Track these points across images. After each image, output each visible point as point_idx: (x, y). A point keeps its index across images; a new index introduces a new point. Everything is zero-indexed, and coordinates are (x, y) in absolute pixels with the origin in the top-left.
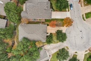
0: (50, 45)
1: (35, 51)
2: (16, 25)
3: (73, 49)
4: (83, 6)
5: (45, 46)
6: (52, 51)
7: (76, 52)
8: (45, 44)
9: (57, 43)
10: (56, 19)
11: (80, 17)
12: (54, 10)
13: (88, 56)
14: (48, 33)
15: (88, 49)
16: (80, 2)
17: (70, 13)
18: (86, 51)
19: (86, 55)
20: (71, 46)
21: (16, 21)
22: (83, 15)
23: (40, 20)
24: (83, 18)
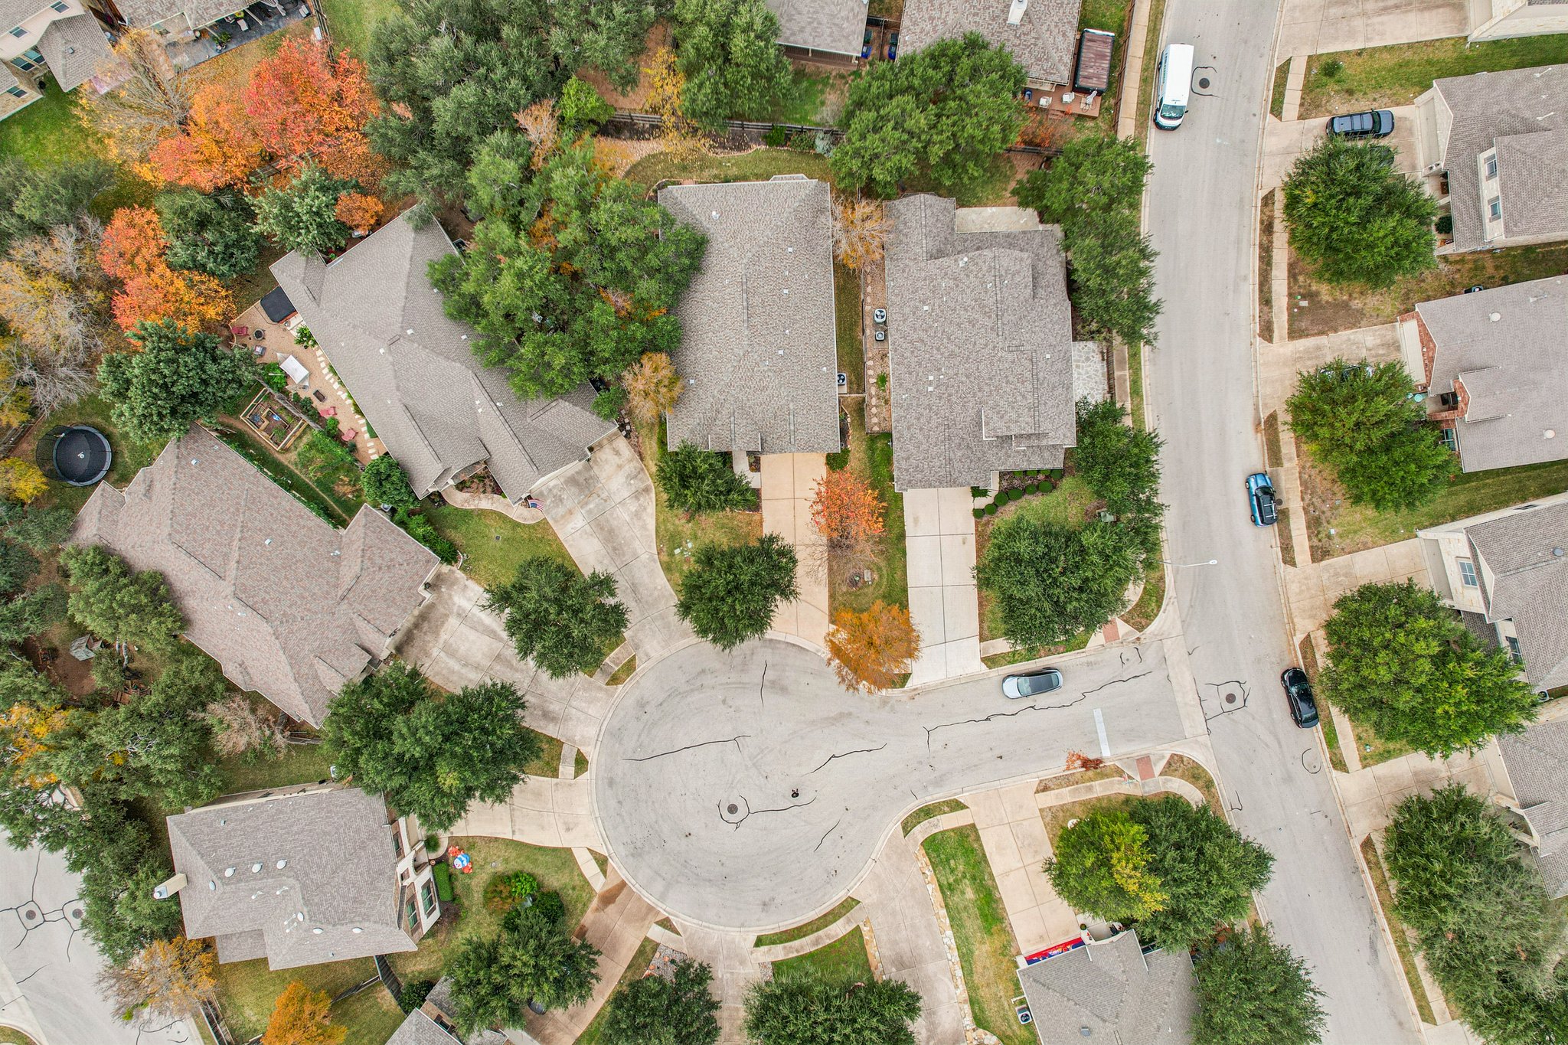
0: (637, 495)
1: (588, 356)
2: (821, 145)
3: (615, 734)
4: (1050, 799)
5: (622, 443)
6: (579, 521)
7: (581, 763)
8: (651, 447)
9: (667, 568)
10: (902, 536)
11: (938, 782)
12: (992, 509)
13: (554, 881)
14: (755, 466)
15: (624, 875)
16: (1086, 764)
17: (974, 680)
18: (602, 862)
19: (564, 857)
20: (642, 705)
21: (857, 153)
22: (957, 806)
23: (883, 380)
24: (927, 812)
